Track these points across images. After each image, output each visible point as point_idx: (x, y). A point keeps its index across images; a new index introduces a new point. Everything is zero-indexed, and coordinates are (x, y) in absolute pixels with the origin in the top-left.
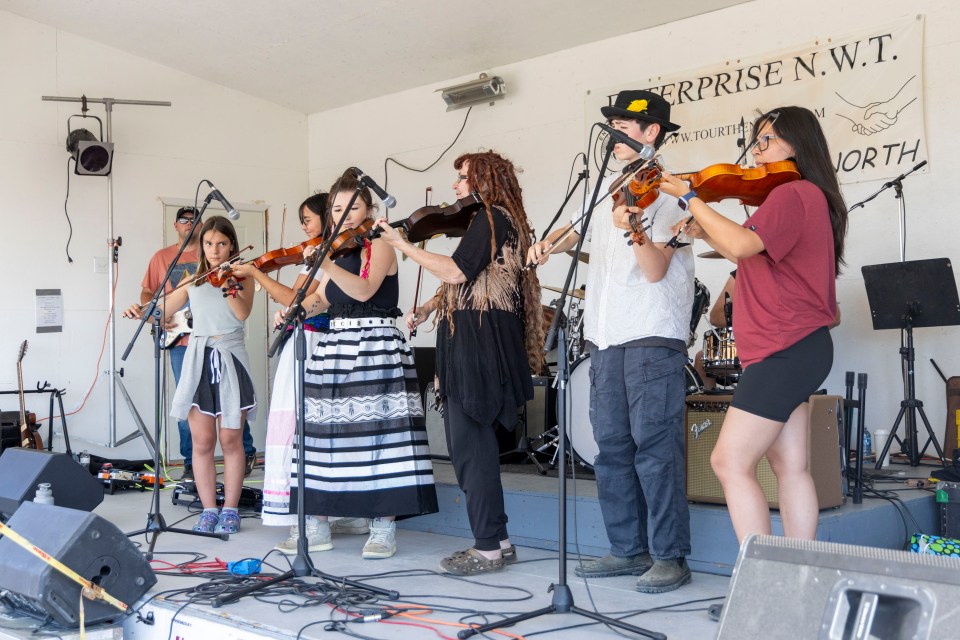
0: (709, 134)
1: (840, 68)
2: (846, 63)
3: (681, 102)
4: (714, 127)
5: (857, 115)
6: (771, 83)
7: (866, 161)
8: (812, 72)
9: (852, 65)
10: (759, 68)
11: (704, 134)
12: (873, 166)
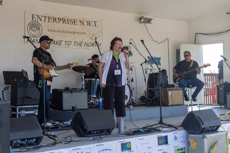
0: (60, 31)
1: (88, 25)
2: (89, 25)
3: (54, 22)
4: (61, 30)
5: (91, 36)
6: (75, 24)
7: (92, 45)
8: (83, 24)
9: (90, 25)
10: (72, 20)
11: (59, 31)
12: (94, 46)
